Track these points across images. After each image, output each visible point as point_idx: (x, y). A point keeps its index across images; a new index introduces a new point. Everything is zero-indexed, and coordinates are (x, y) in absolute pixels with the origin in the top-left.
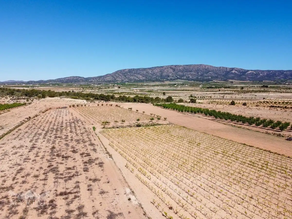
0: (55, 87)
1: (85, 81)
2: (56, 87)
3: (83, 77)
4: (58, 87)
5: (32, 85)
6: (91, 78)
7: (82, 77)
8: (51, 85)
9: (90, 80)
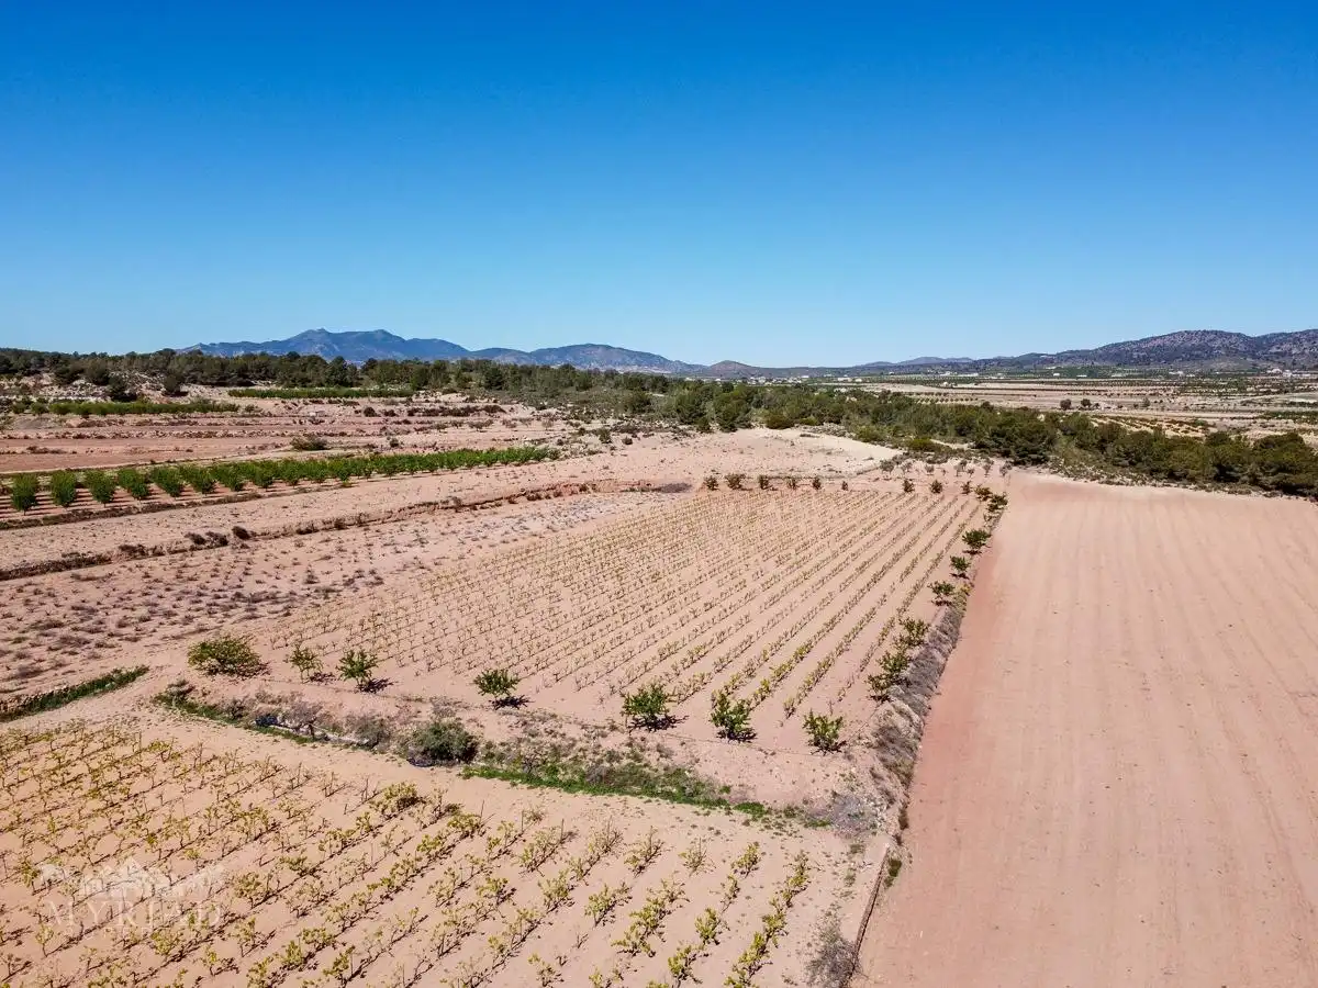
0: (1051, 383)
1: (1244, 354)
2: (1056, 383)
3: (1239, 335)
4: (1062, 383)
5: (976, 375)
6: (1290, 335)
7: (1230, 334)
8: (1058, 374)
9: (1274, 350)
